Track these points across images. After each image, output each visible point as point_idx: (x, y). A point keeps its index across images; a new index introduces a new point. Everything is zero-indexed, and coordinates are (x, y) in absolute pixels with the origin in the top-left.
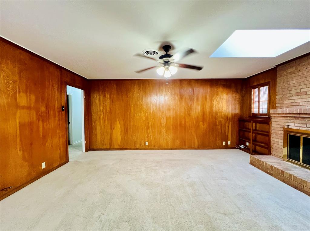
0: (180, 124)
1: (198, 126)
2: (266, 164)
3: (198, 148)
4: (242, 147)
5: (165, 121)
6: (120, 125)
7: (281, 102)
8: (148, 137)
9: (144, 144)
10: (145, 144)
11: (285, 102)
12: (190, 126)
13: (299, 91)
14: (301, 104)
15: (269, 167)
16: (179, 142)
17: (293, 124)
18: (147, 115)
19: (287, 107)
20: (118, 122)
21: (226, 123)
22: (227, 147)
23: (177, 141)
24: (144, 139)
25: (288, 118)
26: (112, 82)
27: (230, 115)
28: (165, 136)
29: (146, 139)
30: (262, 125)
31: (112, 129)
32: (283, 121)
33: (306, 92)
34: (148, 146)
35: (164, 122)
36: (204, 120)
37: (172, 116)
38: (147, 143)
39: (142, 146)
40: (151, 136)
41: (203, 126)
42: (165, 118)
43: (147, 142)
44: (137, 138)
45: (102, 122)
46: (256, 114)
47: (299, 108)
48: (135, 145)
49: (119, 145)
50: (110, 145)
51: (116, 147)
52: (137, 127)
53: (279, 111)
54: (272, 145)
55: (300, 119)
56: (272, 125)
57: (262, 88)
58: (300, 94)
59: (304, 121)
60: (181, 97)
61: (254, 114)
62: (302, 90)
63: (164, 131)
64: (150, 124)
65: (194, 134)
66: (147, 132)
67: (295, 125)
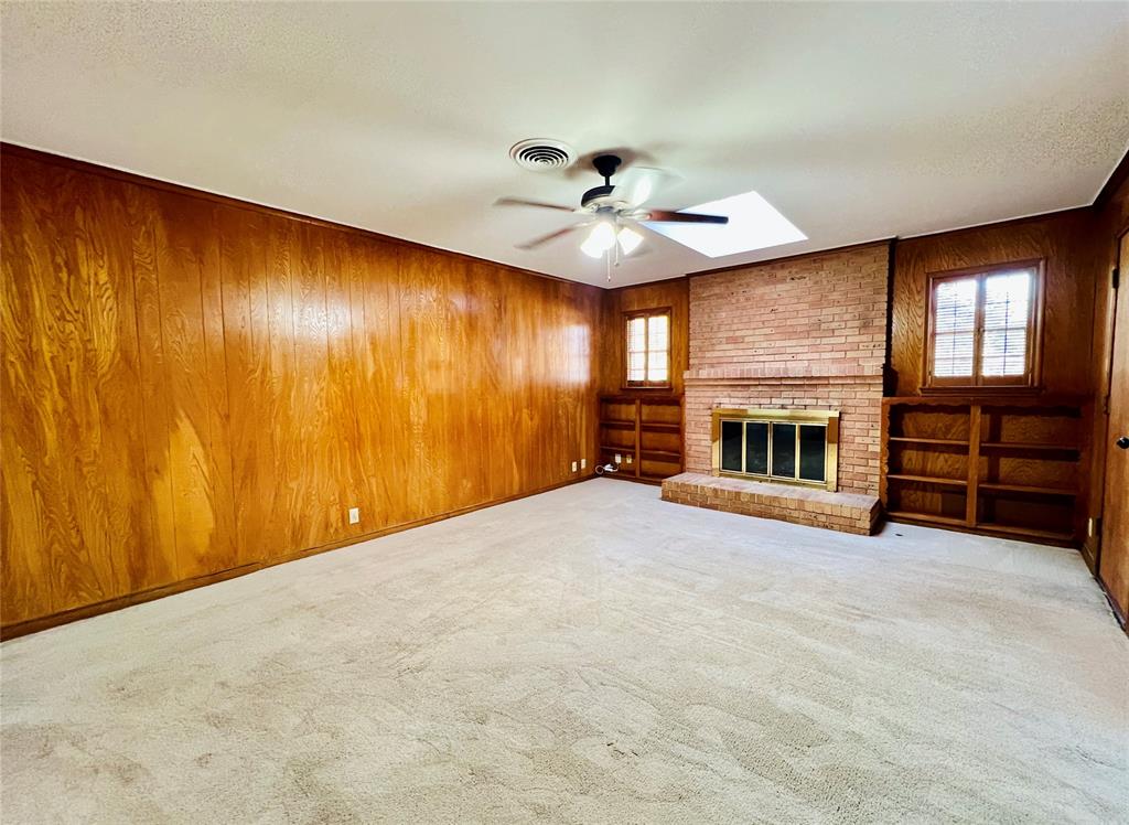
0: (472, 421)
1: (519, 424)
2: (703, 488)
3: (522, 495)
4: (608, 468)
5: (423, 413)
6: (204, 445)
7: (700, 354)
8: (359, 483)
9: (343, 521)
10: (344, 518)
11: (708, 355)
12: (498, 425)
13: (731, 334)
14: (735, 360)
15: (709, 494)
16: (469, 485)
17: (726, 400)
18: (349, 387)
19: (712, 365)
20: (186, 429)
21: (576, 407)
22: (580, 478)
23: (465, 482)
24: (342, 495)
25: (719, 389)
26: (129, 190)
27: (583, 389)
28: (426, 470)
29: (351, 498)
30: (654, 407)
31: (144, 471)
32: (709, 394)
33: (743, 337)
34: (362, 524)
35: (418, 414)
36: (531, 402)
37: (445, 393)
38: (354, 515)
39: (332, 531)
40: (373, 481)
41: (529, 423)
42: (422, 401)
43: (357, 510)
44: (307, 500)
45: (51, 436)
46: (641, 383)
47: (731, 367)
48: (298, 534)
49: (201, 561)
50: (137, 575)
51: (180, 573)
52: (304, 446)
53: (704, 374)
54: (687, 448)
55: (739, 389)
56: (688, 406)
57: (653, 320)
58: (733, 340)
59: (745, 394)
60: (471, 325)
61: (632, 383)
62: (738, 334)
63: (420, 451)
64: (366, 430)
65: (510, 450)
66: (355, 467)
67: (729, 402)
